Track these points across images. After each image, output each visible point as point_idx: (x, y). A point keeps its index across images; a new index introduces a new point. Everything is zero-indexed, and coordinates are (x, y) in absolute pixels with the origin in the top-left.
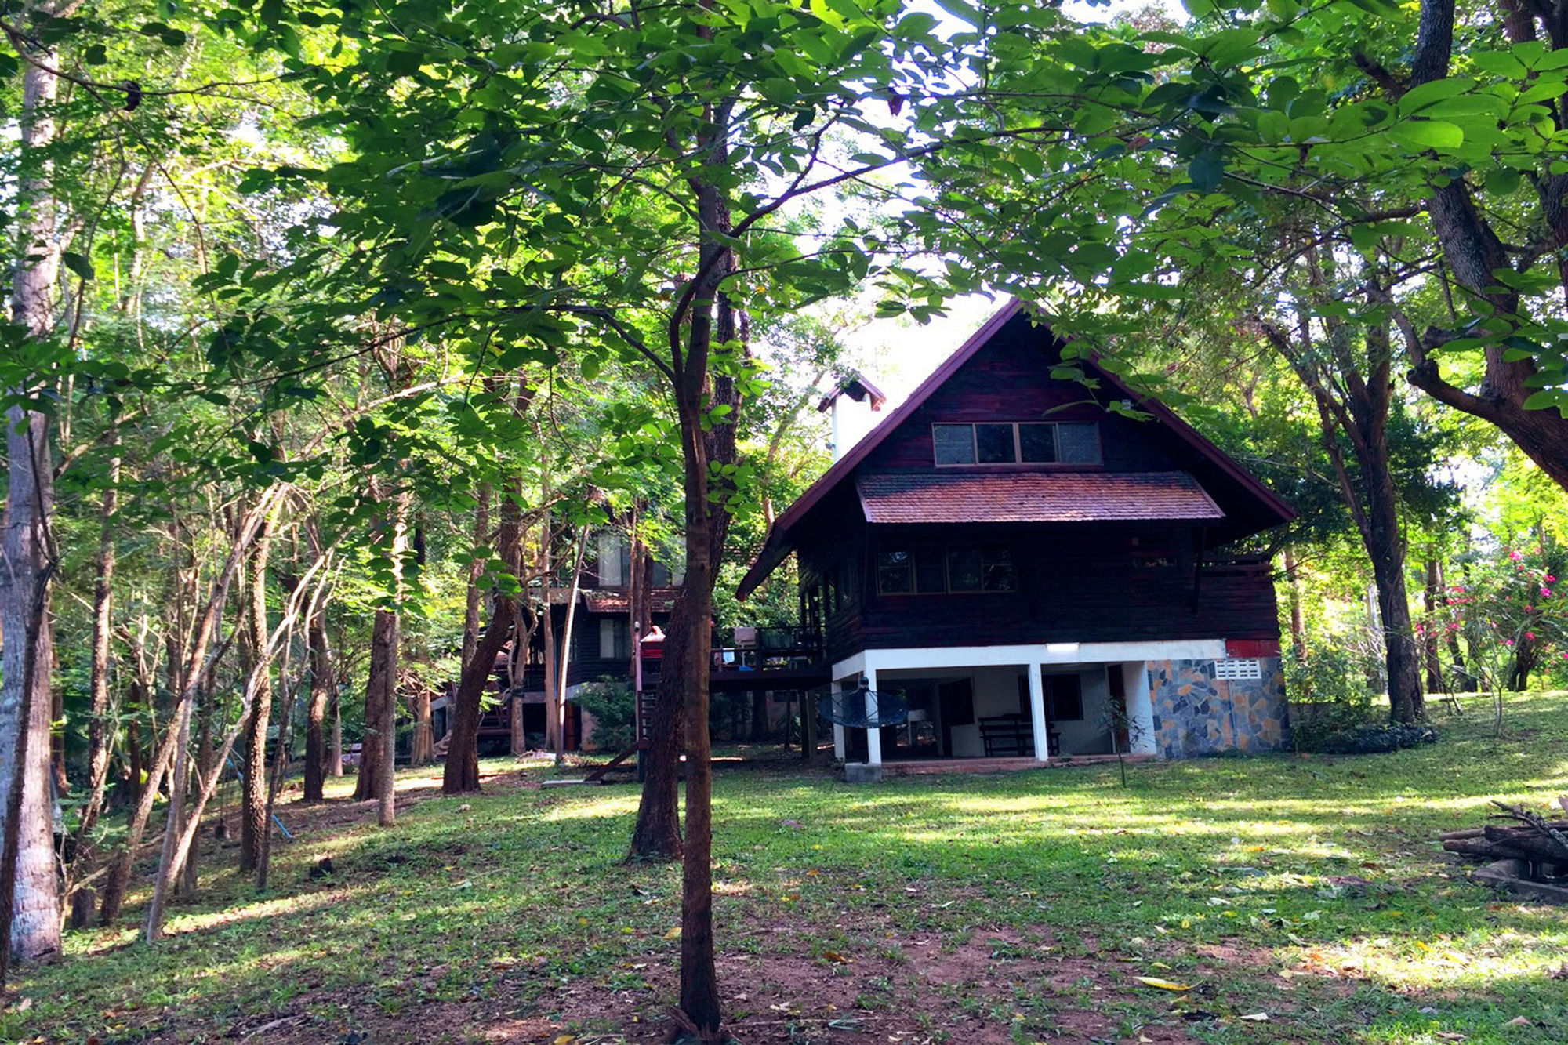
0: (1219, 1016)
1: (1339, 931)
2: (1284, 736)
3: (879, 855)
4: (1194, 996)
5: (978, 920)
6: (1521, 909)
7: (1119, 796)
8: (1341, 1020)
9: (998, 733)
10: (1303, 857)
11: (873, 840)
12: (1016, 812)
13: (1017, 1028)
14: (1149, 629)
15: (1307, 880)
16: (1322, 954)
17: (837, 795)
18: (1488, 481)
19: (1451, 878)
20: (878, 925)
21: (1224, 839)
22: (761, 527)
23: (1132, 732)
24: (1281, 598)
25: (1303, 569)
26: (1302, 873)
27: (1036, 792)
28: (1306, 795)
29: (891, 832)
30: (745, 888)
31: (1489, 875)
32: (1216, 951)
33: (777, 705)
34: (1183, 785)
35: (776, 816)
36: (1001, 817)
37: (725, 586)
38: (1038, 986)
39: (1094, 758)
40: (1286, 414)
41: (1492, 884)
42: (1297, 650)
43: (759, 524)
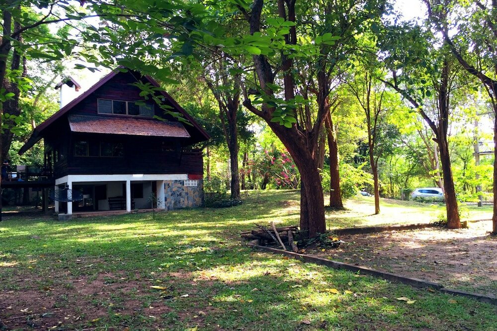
0: (175, 297)
1: (211, 265)
2: (202, 202)
3: (68, 248)
4: (167, 290)
5: (101, 270)
6: (259, 254)
7: (152, 223)
8: (209, 294)
9: (114, 203)
10: (203, 241)
11: (66, 242)
12: (118, 230)
13: (110, 309)
14: (166, 170)
15: (204, 249)
16: (206, 273)
17: (55, 225)
18: (261, 130)
19: (242, 246)
20: (65, 275)
21: (182, 237)
22: (30, 129)
23: (158, 203)
24: (205, 161)
25: (212, 153)
26: (202, 247)
27: (126, 222)
28: (206, 221)
29: (73, 239)
30: (14, 264)
31: (251, 244)
32: (176, 274)
33: (34, 192)
34: (172, 219)
35: (30, 234)
36: (113, 232)
37: (14, 150)
38: (119, 292)
39: (145, 210)
40: (210, 107)
41: (252, 247)
42: (208, 178)
43: (29, 127)
